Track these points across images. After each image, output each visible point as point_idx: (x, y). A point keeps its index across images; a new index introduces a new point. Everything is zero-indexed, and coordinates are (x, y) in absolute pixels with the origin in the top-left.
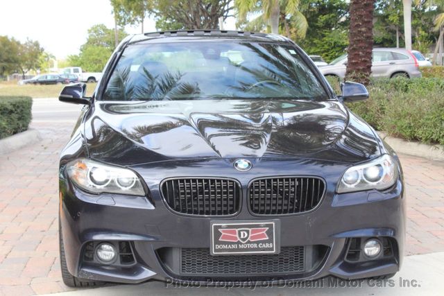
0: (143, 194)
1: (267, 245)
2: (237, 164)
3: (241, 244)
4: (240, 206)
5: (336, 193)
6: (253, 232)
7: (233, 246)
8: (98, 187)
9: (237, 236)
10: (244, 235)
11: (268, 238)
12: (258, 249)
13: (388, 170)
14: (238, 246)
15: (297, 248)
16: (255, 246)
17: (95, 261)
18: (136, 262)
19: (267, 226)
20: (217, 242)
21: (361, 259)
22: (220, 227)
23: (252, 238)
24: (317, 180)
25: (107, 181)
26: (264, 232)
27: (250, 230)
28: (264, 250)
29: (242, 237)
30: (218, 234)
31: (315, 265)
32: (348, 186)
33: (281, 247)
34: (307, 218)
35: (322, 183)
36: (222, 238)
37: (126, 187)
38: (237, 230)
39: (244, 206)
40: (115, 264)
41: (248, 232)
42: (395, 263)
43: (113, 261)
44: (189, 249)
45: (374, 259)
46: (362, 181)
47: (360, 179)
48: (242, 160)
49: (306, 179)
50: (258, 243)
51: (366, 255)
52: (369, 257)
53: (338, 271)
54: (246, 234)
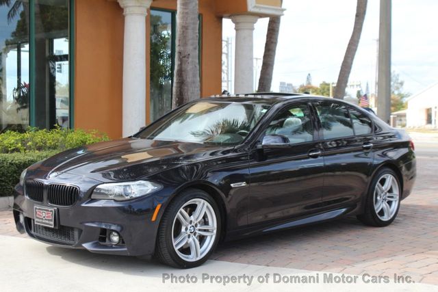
3: (43, 220)
5: (91, 199)
6: (47, 214)
7: (41, 220)
9: (42, 215)
11: (51, 218)
16: (47, 222)
20: (36, 217)
22: (37, 208)
23: (47, 217)
26: (50, 215)
27: (46, 212)
30: (36, 213)
34: (70, 210)
36: (37, 215)
38: (42, 212)
50: (49, 220)
51: (110, 240)
52: (113, 242)
53: (87, 246)
54: (44, 214)
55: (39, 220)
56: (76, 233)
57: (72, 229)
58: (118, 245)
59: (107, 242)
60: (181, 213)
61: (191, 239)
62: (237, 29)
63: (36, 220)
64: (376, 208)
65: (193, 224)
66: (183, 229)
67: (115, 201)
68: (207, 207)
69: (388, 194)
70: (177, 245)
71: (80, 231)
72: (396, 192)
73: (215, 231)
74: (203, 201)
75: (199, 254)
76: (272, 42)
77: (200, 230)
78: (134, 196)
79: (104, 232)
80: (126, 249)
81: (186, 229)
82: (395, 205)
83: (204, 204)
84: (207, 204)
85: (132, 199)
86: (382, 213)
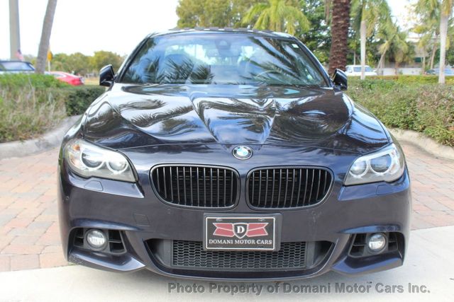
0: (134, 180)
1: (266, 242)
2: (235, 152)
3: (238, 239)
4: (237, 198)
5: (344, 185)
6: (251, 227)
7: (228, 241)
8: (91, 169)
9: (233, 230)
10: (241, 230)
11: (267, 234)
12: (256, 246)
13: (396, 159)
14: (234, 242)
15: (298, 243)
16: (253, 242)
17: (85, 246)
18: (126, 251)
19: (266, 221)
20: (211, 236)
21: (365, 254)
22: (215, 221)
23: (249, 233)
24: (323, 172)
25: (100, 163)
26: (263, 227)
27: (248, 225)
28: (263, 247)
29: (238, 232)
30: (212, 228)
31: (317, 261)
32: (355, 176)
33: (282, 243)
34: (310, 212)
35: (329, 174)
36: (217, 233)
37: (118, 170)
38: (233, 225)
39: (242, 197)
40: (105, 251)
41: (245, 226)
42: (400, 257)
43: (103, 248)
44: (181, 242)
45: (378, 253)
46: (370, 172)
47: (367, 169)
48: (242, 147)
49: (312, 169)
50: (256, 239)
52: (374, 251)
54: (243, 228)
55: (220, 242)
56: (310, 251)
58: (384, 254)
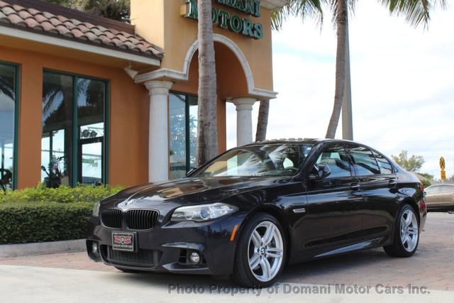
4: (122, 225)
6: (126, 239)
9: (120, 240)
11: (131, 243)
14: (121, 246)
15: (150, 251)
16: (126, 246)
20: (114, 243)
22: (115, 235)
23: (125, 242)
26: (130, 239)
27: (125, 237)
28: (129, 249)
34: (151, 232)
36: (116, 241)
38: (120, 237)
45: (196, 264)
50: (127, 244)
51: (190, 261)
52: (193, 262)
53: (168, 267)
54: (123, 239)
55: (117, 246)
56: (156, 256)
57: (152, 251)
58: (198, 265)
59: (188, 263)
60: (254, 234)
61: (262, 260)
62: (237, 110)
63: (114, 245)
64: (402, 240)
65: (264, 246)
66: (256, 251)
67: (195, 222)
68: (275, 231)
69: (409, 228)
70: (252, 265)
71: (161, 253)
72: (415, 226)
73: (282, 254)
74: (271, 224)
75: (270, 274)
76: (263, 123)
77: (269, 252)
78: (211, 217)
79: (184, 251)
80: (207, 268)
81: (258, 250)
82: (415, 238)
83: (272, 227)
84: (275, 227)
85: (210, 220)
86: (406, 245)
